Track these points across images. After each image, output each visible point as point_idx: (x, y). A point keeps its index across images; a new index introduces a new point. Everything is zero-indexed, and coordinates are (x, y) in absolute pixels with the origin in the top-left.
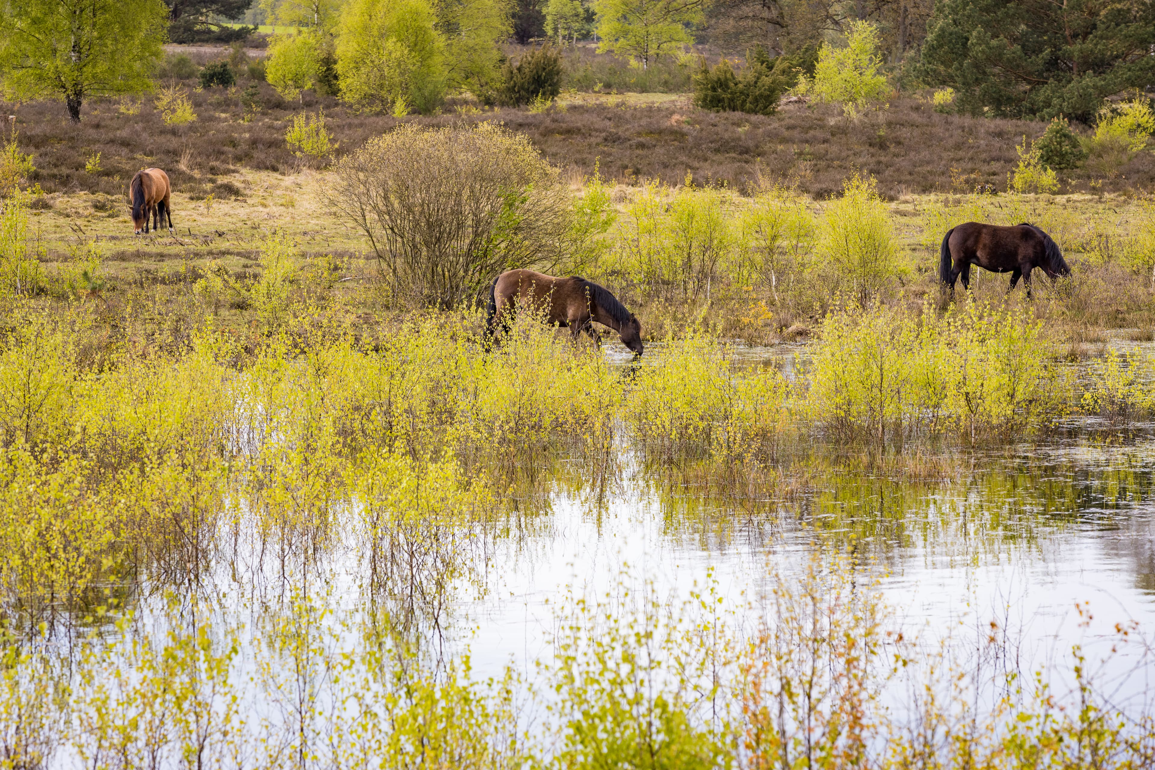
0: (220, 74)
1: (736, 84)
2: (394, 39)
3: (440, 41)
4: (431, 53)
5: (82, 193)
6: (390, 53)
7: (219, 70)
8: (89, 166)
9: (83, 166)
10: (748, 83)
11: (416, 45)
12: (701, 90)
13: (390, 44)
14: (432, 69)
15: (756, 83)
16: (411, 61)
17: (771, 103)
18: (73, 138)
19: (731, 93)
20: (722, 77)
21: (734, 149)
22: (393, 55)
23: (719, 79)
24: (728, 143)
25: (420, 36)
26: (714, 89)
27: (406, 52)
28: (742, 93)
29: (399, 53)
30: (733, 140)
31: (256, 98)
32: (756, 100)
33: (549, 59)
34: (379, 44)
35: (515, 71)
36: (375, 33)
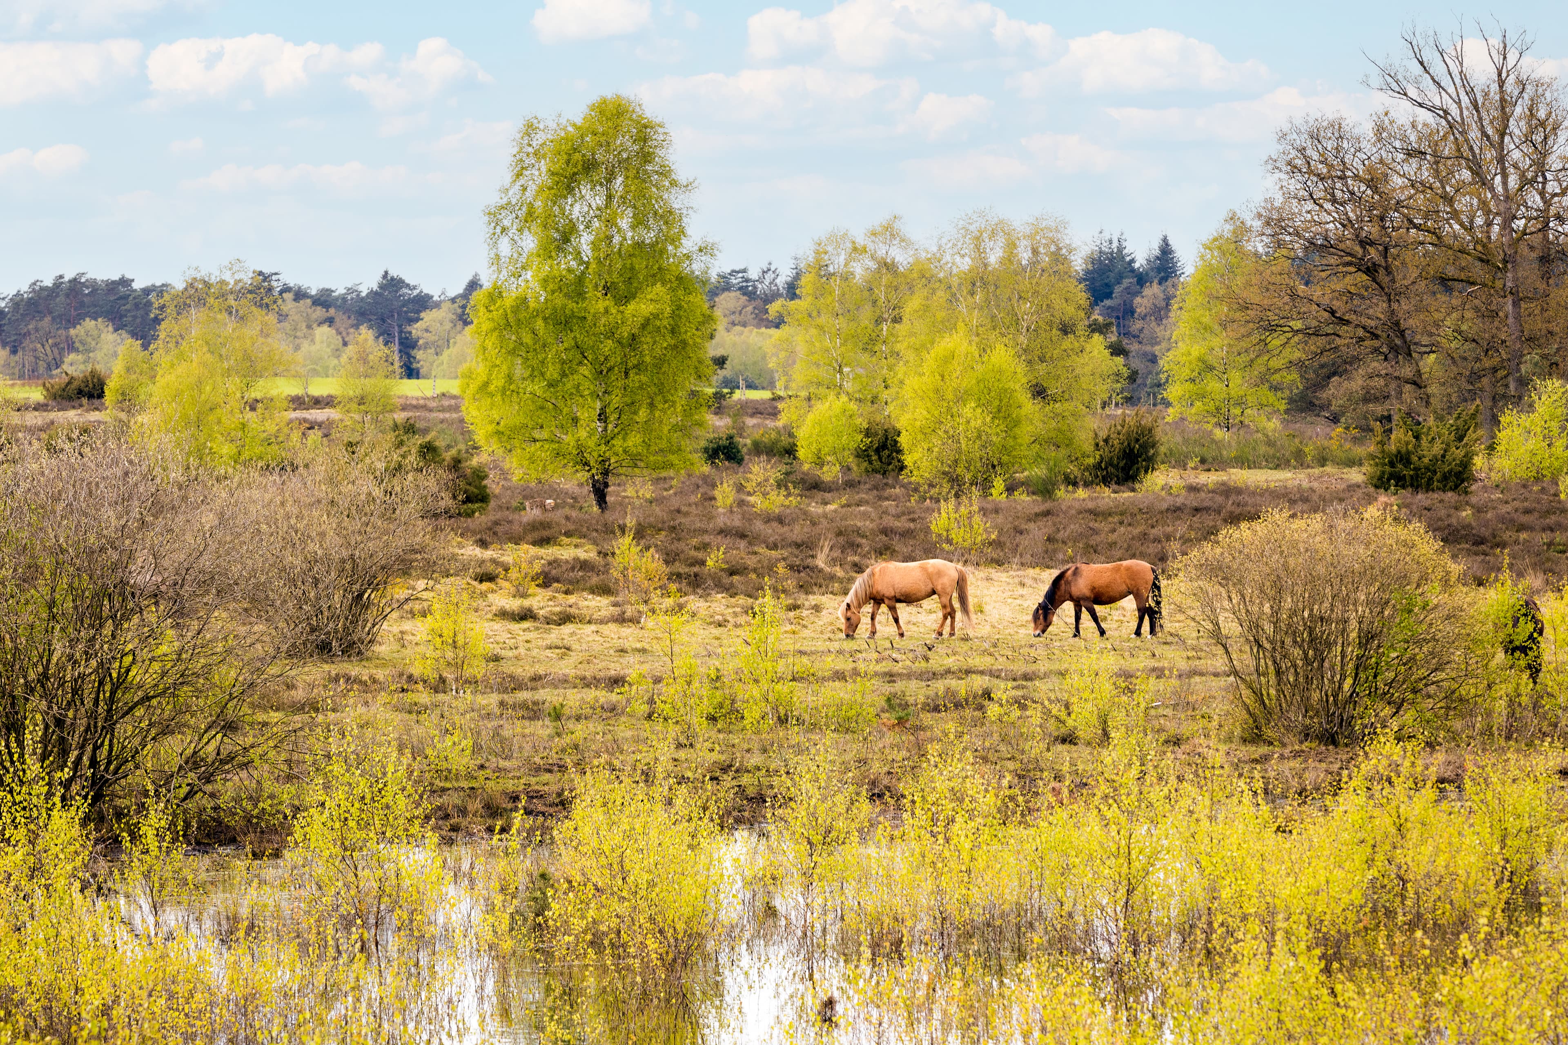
0: (725, 447)
1: (1420, 459)
2: (973, 405)
3: (1029, 406)
4: (1017, 423)
5: (719, 596)
6: (968, 422)
7: (725, 442)
8: (710, 563)
9: (703, 563)
10: (1435, 456)
11: (999, 411)
12: (1377, 465)
13: (968, 410)
14: (1019, 441)
15: (1443, 456)
16: (994, 431)
17: (1463, 481)
18: (674, 528)
19: (1415, 469)
20: (1404, 450)
21: (1465, 538)
22: (973, 424)
23: (1399, 452)
24: (1458, 531)
25: (1005, 400)
26: (1392, 464)
27: (988, 419)
28: (1427, 468)
29: (979, 422)
30: (1463, 527)
31: (793, 477)
32: (1445, 478)
33: (1144, 428)
34: (955, 410)
35: (1101, 443)
36: (950, 396)
